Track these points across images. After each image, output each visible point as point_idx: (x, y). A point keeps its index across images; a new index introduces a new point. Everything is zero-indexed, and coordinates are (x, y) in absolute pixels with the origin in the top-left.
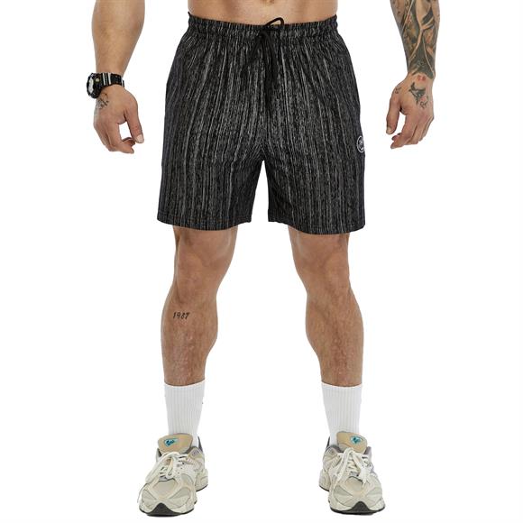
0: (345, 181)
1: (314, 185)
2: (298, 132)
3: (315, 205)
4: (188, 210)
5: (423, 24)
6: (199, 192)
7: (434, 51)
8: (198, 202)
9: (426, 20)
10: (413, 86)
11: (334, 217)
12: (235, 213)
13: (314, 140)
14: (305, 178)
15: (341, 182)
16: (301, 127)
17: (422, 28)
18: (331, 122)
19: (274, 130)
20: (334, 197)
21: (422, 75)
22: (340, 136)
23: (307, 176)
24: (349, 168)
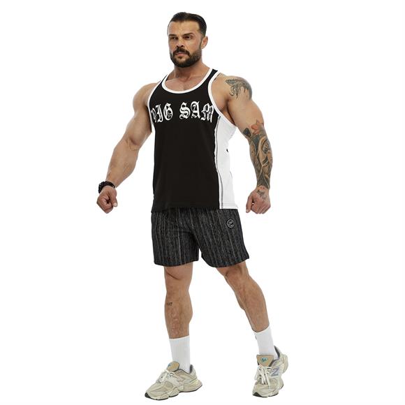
0: (224, 242)
3: (213, 254)
4: (162, 258)
5: (263, 164)
6: (164, 250)
7: (269, 176)
8: (165, 254)
9: (264, 162)
10: (259, 191)
12: (185, 258)
15: (222, 243)
17: (262, 166)
20: (220, 250)
21: (263, 187)
22: (218, 221)
24: (225, 236)
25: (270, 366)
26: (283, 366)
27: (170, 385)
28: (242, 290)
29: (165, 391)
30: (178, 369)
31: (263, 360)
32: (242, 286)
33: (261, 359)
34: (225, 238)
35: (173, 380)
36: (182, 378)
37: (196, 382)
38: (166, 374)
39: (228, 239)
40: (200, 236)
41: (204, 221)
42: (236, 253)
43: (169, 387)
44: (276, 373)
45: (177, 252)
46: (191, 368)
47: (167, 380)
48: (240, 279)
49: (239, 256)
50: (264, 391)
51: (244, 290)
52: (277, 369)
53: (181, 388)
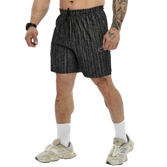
0: (94, 61)
1: (85, 62)
2: (79, 44)
3: (86, 68)
5: (117, 12)
9: (118, 10)
10: (110, 32)
11: (92, 73)
13: (84, 47)
14: (82, 60)
16: (80, 43)
17: (117, 13)
18: (89, 42)
19: (73, 43)
20: (91, 66)
21: (114, 28)
22: (92, 46)
23: (83, 59)
24: (95, 57)
25: (121, 146)
26: (129, 148)
27: (53, 154)
28: (107, 95)
29: (49, 157)
30: (59, 144)
31: (118, 142)
32: (107, 92)
33: (116, 141)
34: (95, 58)
35: (55, 151)
36: (62, 150)
37: (72, 153)
38: (51, 146)
39: (97, 60)
40: (79, 55)
41: (83, 45)
42: (101, 70)
43: (51, 155)
44: (124, 151)
45: (64, 64)
46: (70, 144)
47: (51, 150)
48: (107, 88)
49: (104, 72)
50: (113, 161)
51: (109, 95)
52: (126, 149)
53: (61, 156)
